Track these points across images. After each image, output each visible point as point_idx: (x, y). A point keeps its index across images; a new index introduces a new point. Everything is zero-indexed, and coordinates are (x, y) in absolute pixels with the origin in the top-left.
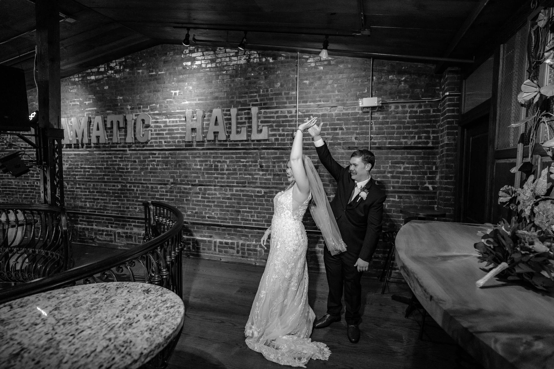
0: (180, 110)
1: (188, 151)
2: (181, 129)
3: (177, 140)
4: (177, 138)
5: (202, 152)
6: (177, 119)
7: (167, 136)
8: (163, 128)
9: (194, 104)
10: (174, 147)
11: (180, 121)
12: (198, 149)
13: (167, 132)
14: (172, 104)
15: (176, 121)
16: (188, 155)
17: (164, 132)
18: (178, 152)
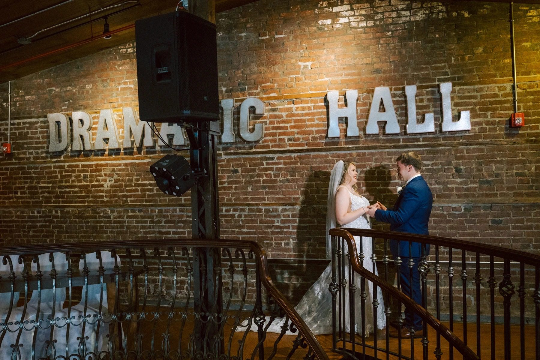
0: (315, 90)
1: (332, 152)
2: (318, 119)
3: (311, 136)
4: (311, 132)
5: (354, 152)
6: (309, 105)
7: (292, 130)
8: (285, 118)
9: (339, 82)
10: (306, 147)
11: (315, 108)
12: (349, 149)
13: (293, 124)
14: (301, 82)
15: (309, 108)
16: (330, 158)
17: (288, 125)
18: (313, 154)
